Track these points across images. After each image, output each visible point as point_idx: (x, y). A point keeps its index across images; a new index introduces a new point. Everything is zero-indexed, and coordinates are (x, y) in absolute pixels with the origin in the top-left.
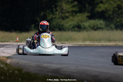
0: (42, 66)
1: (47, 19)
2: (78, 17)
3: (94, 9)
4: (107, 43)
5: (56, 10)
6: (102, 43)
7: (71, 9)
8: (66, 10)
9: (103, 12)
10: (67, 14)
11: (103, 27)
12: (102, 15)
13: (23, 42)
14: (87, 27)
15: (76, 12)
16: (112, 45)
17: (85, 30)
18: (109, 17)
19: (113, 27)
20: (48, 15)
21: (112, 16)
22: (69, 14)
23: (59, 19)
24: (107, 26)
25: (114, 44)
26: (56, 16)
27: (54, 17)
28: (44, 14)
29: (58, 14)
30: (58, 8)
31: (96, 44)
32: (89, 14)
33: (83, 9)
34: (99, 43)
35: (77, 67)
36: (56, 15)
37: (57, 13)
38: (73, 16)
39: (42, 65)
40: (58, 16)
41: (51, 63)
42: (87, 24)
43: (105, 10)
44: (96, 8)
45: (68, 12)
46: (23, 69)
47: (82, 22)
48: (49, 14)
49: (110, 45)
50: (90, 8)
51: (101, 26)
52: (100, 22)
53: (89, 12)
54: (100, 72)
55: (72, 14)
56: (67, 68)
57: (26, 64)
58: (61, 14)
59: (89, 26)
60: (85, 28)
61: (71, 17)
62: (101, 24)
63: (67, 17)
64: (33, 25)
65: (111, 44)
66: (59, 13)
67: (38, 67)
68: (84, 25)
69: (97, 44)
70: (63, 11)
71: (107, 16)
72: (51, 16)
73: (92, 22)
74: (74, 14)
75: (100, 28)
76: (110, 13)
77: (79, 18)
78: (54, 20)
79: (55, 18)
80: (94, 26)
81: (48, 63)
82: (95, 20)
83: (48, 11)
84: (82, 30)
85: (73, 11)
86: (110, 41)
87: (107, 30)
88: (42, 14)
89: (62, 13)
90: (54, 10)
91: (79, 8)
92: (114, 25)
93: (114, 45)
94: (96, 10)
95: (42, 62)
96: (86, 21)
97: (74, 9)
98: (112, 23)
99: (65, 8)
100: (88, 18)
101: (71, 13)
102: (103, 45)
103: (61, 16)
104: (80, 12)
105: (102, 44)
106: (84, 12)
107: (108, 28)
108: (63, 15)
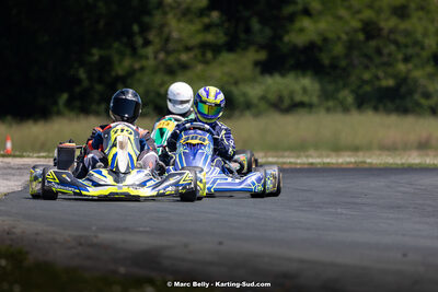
0: (95, 240)
1: (113, 74)
2: (223, 64)
3: (280, 38)
4: (328, 156)
5: (147, 43)
6: (311, 156)
7: (199, 38)
8: (180, 40)
9: (311, 47)
10: (184, 57)
11: (315, 100)
12: (308, 60)
13: (28, 156)
14: (255, 101)
15: (216, 49)
16: (343, 166)
17: (248, 113)
18: (334, 66)
19: (350, 99)
20: (116, 59)
21: (343, 63)
22: (191, 54)
23: (155, 72)
24: (326, 96)
25: (353, 160)
26: (144, 63)
27: (137, 66)
28: (101, 57)
29: (151, 55)
30: (152, 36)
31: (288, 160)
32: (262, 56)
33: (243, 36)
34: (298, 157)
35: (221, 243)
36: (147, 58)
37: (150, 51)
38: (206, 63)
39: (96, 237)
40: (151, 62)
41: (126, 229)
42: (254, 91)
43: (319, 43)
44: (287, 32)
45: (188, 49)
46: (27, 253)
47: (236, 83)
48: (122, 55)
49: (337, 164)
50: (268, 32)
51: (306, 99)
52: (302, 85)
53: (261, 47)
54: (302, 261)
55: (203, 55)
56: (186, 246)
57: (37, 234)
58: (162, 56)
59: (263, 98)
60: (248, 106)
61: (200, 67)
62: (305, 90)
63: (184, 67)
64: (65, 96)
65: (340, 160)
66: (156, 54)
67: (81, 244)
68: (244, 94)
69: (292, 160)
70: (171, 46)
71: (326, 62)
72: (127, 63)
73: (275, 84)
74: (209, 55)
75: (301, 105)
76: (339, 49)
77: (226, 69)
78: (138, 75)
79: (142, 69)
80: (281, 99)
81: (117, 229)
82: (283, 75)
83: (116, 45)
84: (237, 113)
85: (204, 46)
86: (337, 149)
87: (328, 110)
88: (96, 58)
89: (168, 53)
90: (139, 41)
91: (226, 34)
92: (352, 91)
93: (351, 166)
94: (286, 38)
95: (94, 228)
96: (253, 80)
97: (210, 37)
98: (345, 86)
99: (175, 35)
100: (258, 70)
101: (197, 52)
102: (312, 164)
103: (163, 62)
104: (231, 46)
105: (311, 160)
106: (245, 49)
107: (331, 104)
108: (171, 60)
